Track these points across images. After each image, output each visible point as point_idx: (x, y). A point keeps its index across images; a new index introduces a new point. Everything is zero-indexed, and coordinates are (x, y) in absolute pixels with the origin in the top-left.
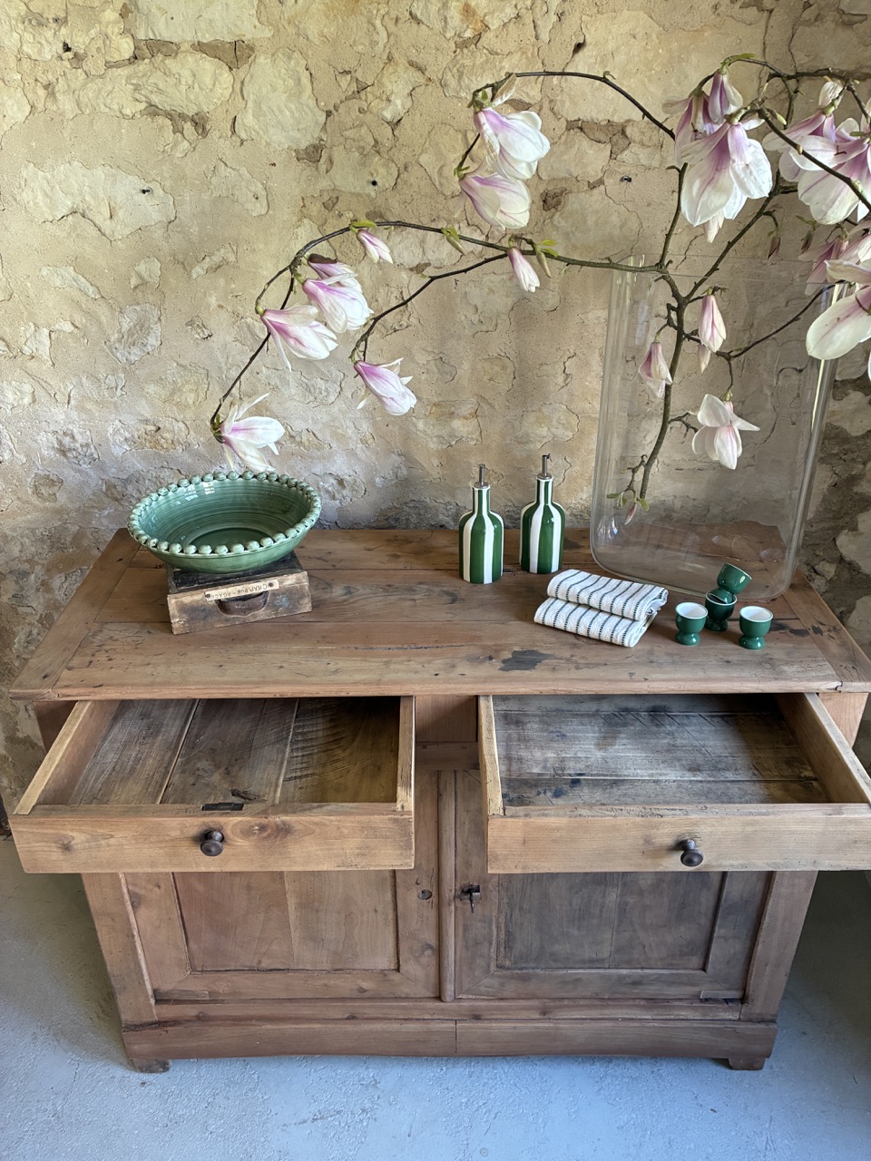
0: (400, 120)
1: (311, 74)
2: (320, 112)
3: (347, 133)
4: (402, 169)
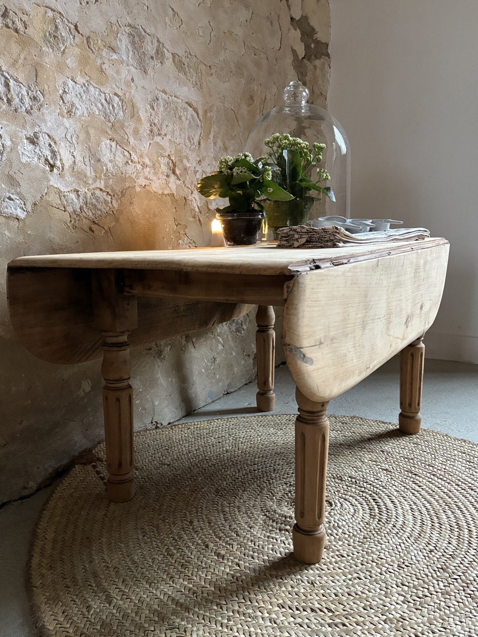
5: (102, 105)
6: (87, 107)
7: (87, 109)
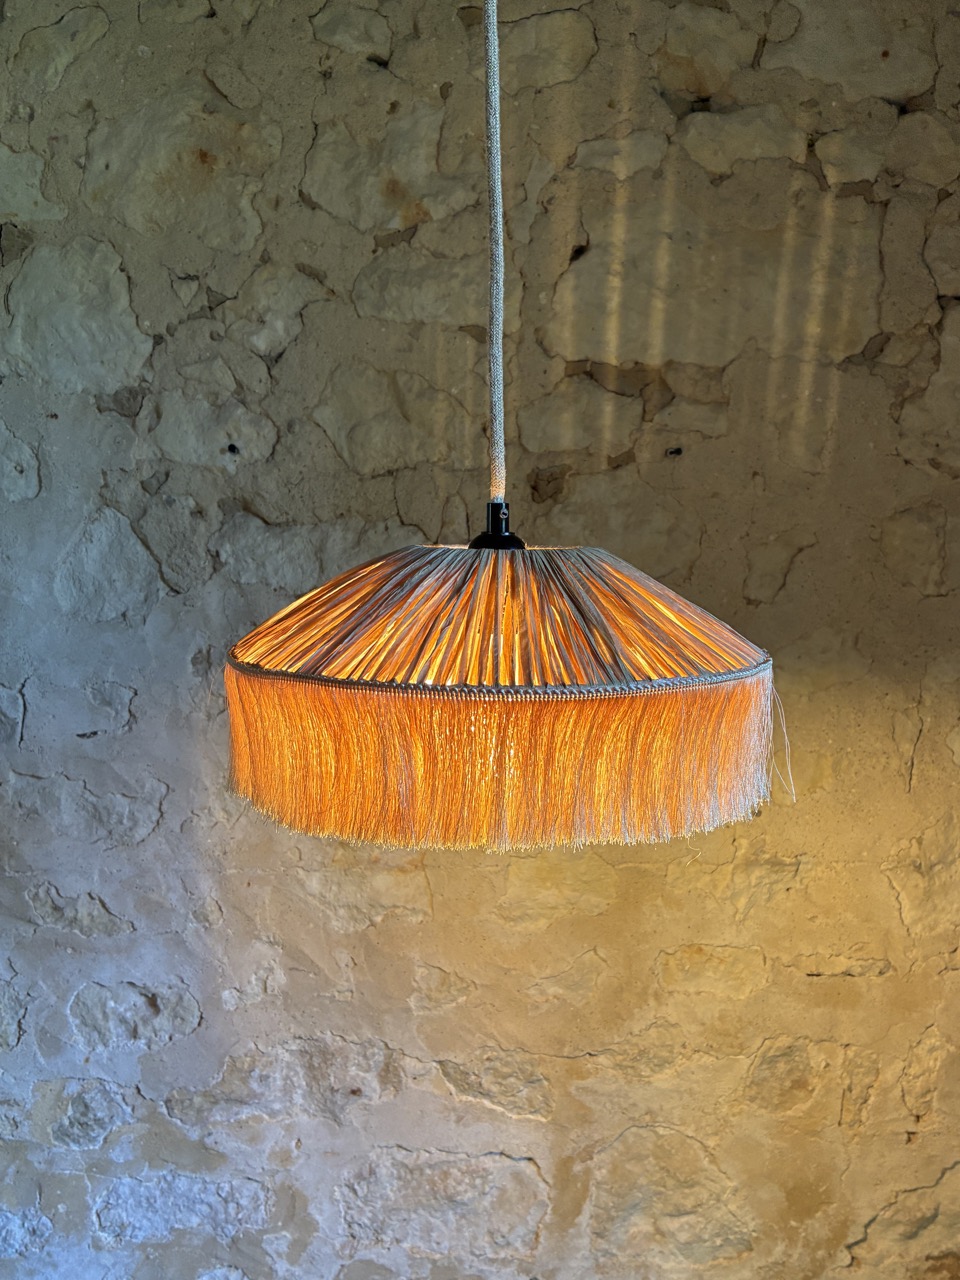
0: (280, 355)
1: (129, 278)
2: (143, 337)
3: (189, 371)
4: (283, 428)
5: (210, 1206)
6: (166, 1217)
7: (167, 1221)
